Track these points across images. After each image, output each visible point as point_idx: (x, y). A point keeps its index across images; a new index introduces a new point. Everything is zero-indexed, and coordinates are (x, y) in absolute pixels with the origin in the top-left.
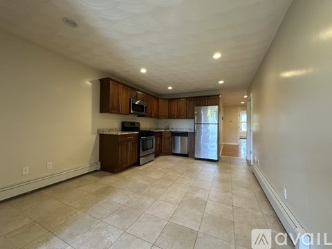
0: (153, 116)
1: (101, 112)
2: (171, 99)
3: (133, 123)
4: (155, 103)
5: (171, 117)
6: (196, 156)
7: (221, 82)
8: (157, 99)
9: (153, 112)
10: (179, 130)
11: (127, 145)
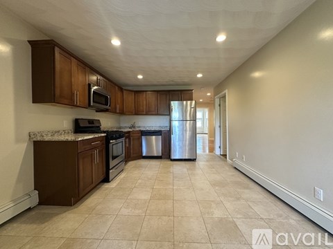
0: (118, 111)
1: (35, 101)
2: (138, 92)
3: (91, 122)
4: (119, 94)
5: (138, 112)
6: (173, 157)
7: (200, 76)
8: (121, 89)
9: (118, 106)
10: (148, 129)
11: (92, 155)
